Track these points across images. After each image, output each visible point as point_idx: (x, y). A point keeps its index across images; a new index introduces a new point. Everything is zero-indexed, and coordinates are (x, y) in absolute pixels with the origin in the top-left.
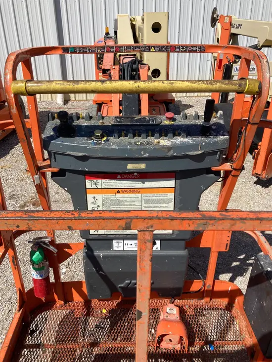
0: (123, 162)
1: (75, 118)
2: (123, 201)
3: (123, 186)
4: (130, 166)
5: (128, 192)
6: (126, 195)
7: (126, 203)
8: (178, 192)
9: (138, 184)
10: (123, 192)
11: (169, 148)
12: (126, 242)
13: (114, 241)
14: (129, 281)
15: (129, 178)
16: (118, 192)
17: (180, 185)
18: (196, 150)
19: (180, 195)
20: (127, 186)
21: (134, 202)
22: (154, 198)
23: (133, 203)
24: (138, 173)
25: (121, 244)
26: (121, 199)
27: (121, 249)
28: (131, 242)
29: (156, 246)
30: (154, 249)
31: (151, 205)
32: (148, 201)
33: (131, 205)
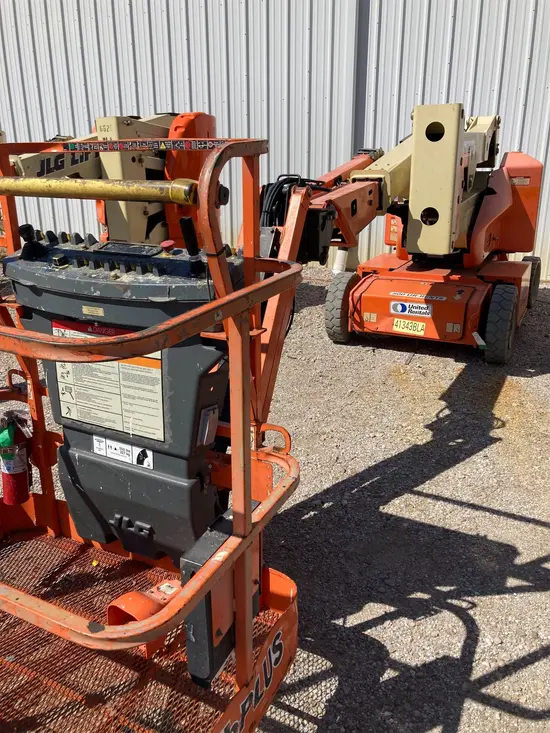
0: (77, 301)
1: (60, 240)
2: (96, 370)
4: (87, 310)
7: (100, 375)
8: (165, 368)
11: (126, 287)
12: (109, 442)
13: (95, 437)
14: (118, 516)
17: (169, 357)
18: (162, 295)
19: (169, 373)
21: (109, 373)
22: (134, 372)
23: (108, 376)
24: (99, 322)
25: (103, 445)
26: (93, 366)
27: (103, 453)
28: (115, 444)
29: (146, 460)
30: (145, 465)
31: (132, 384)
32: (127, 377)
33: (105, 378)
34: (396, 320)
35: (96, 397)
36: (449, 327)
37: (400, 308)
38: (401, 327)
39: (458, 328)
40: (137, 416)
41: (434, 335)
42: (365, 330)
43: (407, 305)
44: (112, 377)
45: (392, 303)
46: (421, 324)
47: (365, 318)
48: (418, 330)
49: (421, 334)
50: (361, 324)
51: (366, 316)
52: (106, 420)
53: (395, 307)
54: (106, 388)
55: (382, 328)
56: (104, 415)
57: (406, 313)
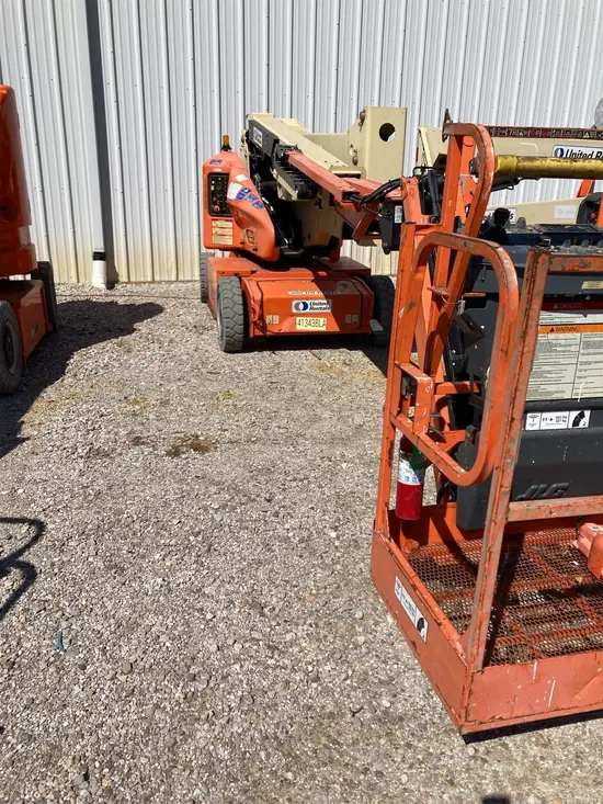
2: (556, 345)
3: (558, 321)
4: (586, 285)
5: (564, 331)
6: (561, 336)
7: (559, 349)
9: (578, 319)
10: (558, 331)
12: (545, 415)
13: (528, 415)
14: (536, 486)
15: (568, 309)
16: (552, 330)
20: (565, 321)
21: (570, 345)
22: (595, 339)
23: (568, 348)
24: (591, 295)
25: (537, 420)
26: (554, 342)
27: (536, 428)
28: (553, 415)
29: (583, 420)
30: (581, 425)
31: (591, 351)
32: (588, 345)
33: (564, 351)
34: (298, 319)
35: (549, 372)
36: (348, 319)
37: (301, 306)
38: (304, 325)
39: (356, 318)
40: (589, 379)
41: (336, 329)
42: (268, 333)
43: (308, 302)
44: (572, 348)
45: (294, 303)
46: (322, 320)
47: (267, 321)
48: (320, 325)
49: (324, 329)
50: (264, 327)
51: (268, 319)
52: (556, 392)
53: (297, 306)
54: (562, 361)
55: (285, 328)
56: (553, 388)
57: (308, 310)
